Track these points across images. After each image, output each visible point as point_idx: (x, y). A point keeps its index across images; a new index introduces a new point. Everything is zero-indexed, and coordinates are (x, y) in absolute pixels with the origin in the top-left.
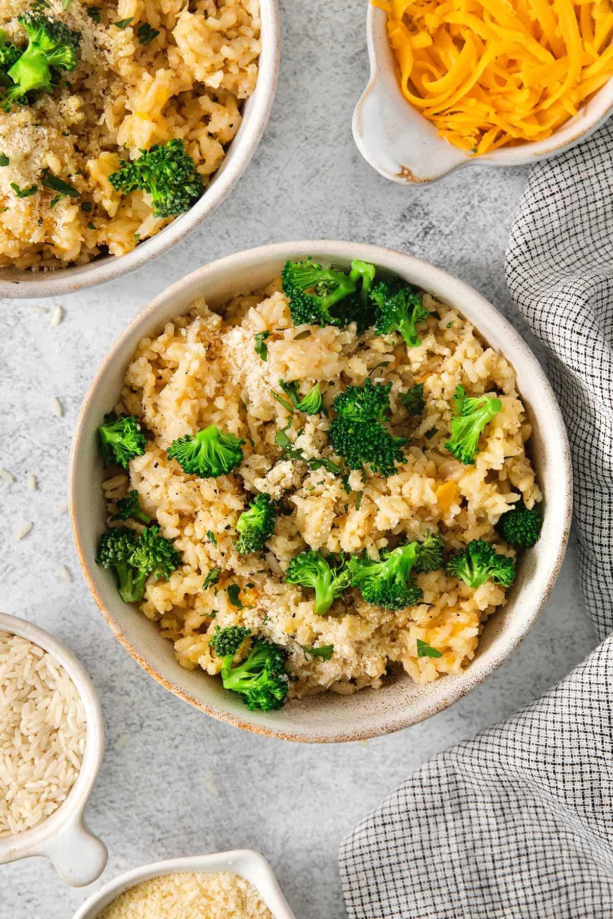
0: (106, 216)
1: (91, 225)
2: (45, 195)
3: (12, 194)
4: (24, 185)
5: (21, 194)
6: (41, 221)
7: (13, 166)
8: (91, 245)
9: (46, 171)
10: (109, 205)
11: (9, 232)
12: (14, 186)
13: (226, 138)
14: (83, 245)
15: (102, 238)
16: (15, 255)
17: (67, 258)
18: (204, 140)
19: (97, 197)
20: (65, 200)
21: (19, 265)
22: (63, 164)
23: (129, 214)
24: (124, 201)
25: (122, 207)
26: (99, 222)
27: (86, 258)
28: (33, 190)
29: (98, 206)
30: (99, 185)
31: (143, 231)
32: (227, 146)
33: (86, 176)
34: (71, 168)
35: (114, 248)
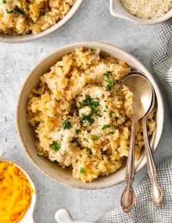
0: (33, 22)
1: (28, 24)
2: (15, 14)
3: (6, 12)
4: (9, 10)
5: (8, 12)
6: (13, 21)
7: (7, 4)
8: (27, 30)
9: (17, 7)
10: (34, 19)
11: (3, 23)
12: (7, 10)
13: (71, 4)
14: (25, 30)
15: (31, 28)
16: (4, 30)
17: (19, 33)
18: (64, 4)
19: (31, 16)
20: (21, 16)
21: (5, 33)
22: (22, 5)
23: (39, 22)
24: (39, 18)
25: (38, 20)
26: (30, 23)
27: (25, 33)
28: (12, 12)
29: (31, 19)
30: (32, 12)
31: (43, 28)
32: (71, 7)
33: (28, 9)
34: (24, 7)
35: (34, 32)
